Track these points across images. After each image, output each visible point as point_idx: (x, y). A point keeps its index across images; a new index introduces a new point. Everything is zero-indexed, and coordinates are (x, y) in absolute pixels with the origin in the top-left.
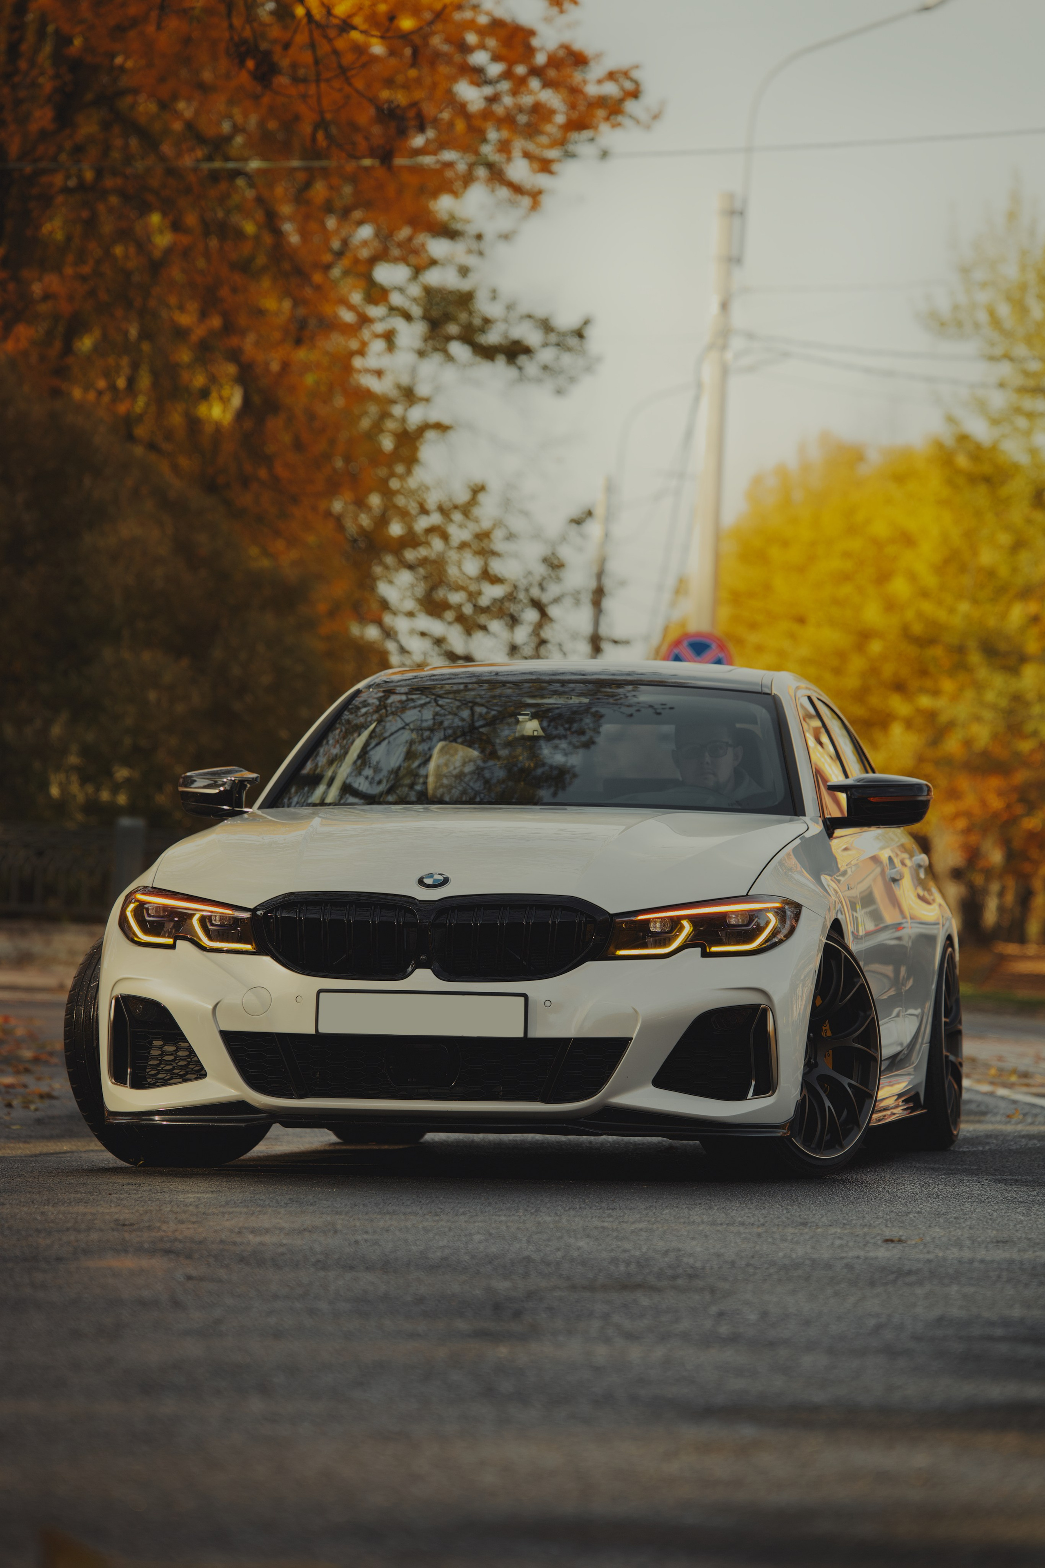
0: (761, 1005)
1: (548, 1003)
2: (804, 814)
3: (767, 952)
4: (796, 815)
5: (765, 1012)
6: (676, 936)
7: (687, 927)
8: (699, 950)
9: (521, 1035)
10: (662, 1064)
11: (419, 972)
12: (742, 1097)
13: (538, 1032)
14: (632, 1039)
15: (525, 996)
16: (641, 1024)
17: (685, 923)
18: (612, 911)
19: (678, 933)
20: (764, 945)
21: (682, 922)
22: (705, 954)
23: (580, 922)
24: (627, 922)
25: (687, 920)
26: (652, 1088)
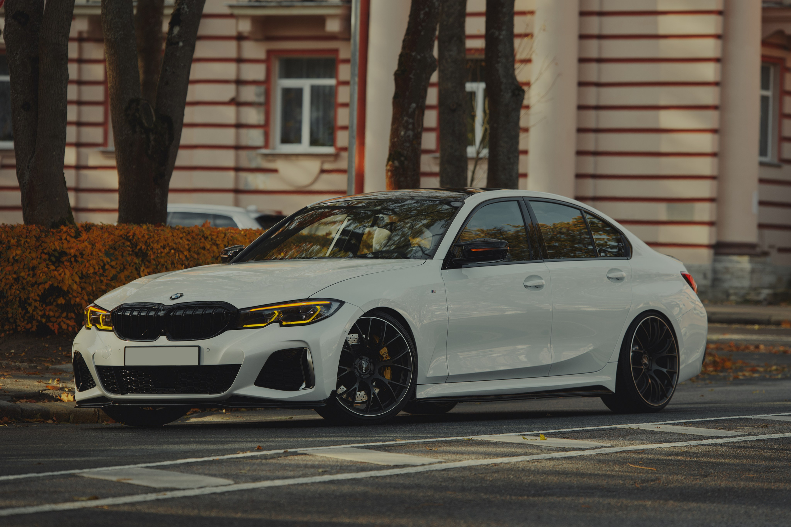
0: (302, 348)
1: (210, 349)
2: (432, 258)
5: (306, 350)
6: (272, 318)
7: (277, 314)
8: (279, 324)
9: (197, 364)
11: (161, 337)
13: (206, 362)
14: (241, 365)
15: (199, 347)
16: (245, 358)
18: (238, 308)
20: (313, 321)
21: (275, 311)
22: (281, 326)
23: (223, 313)
25: (277, 310)
26: (254, 386)
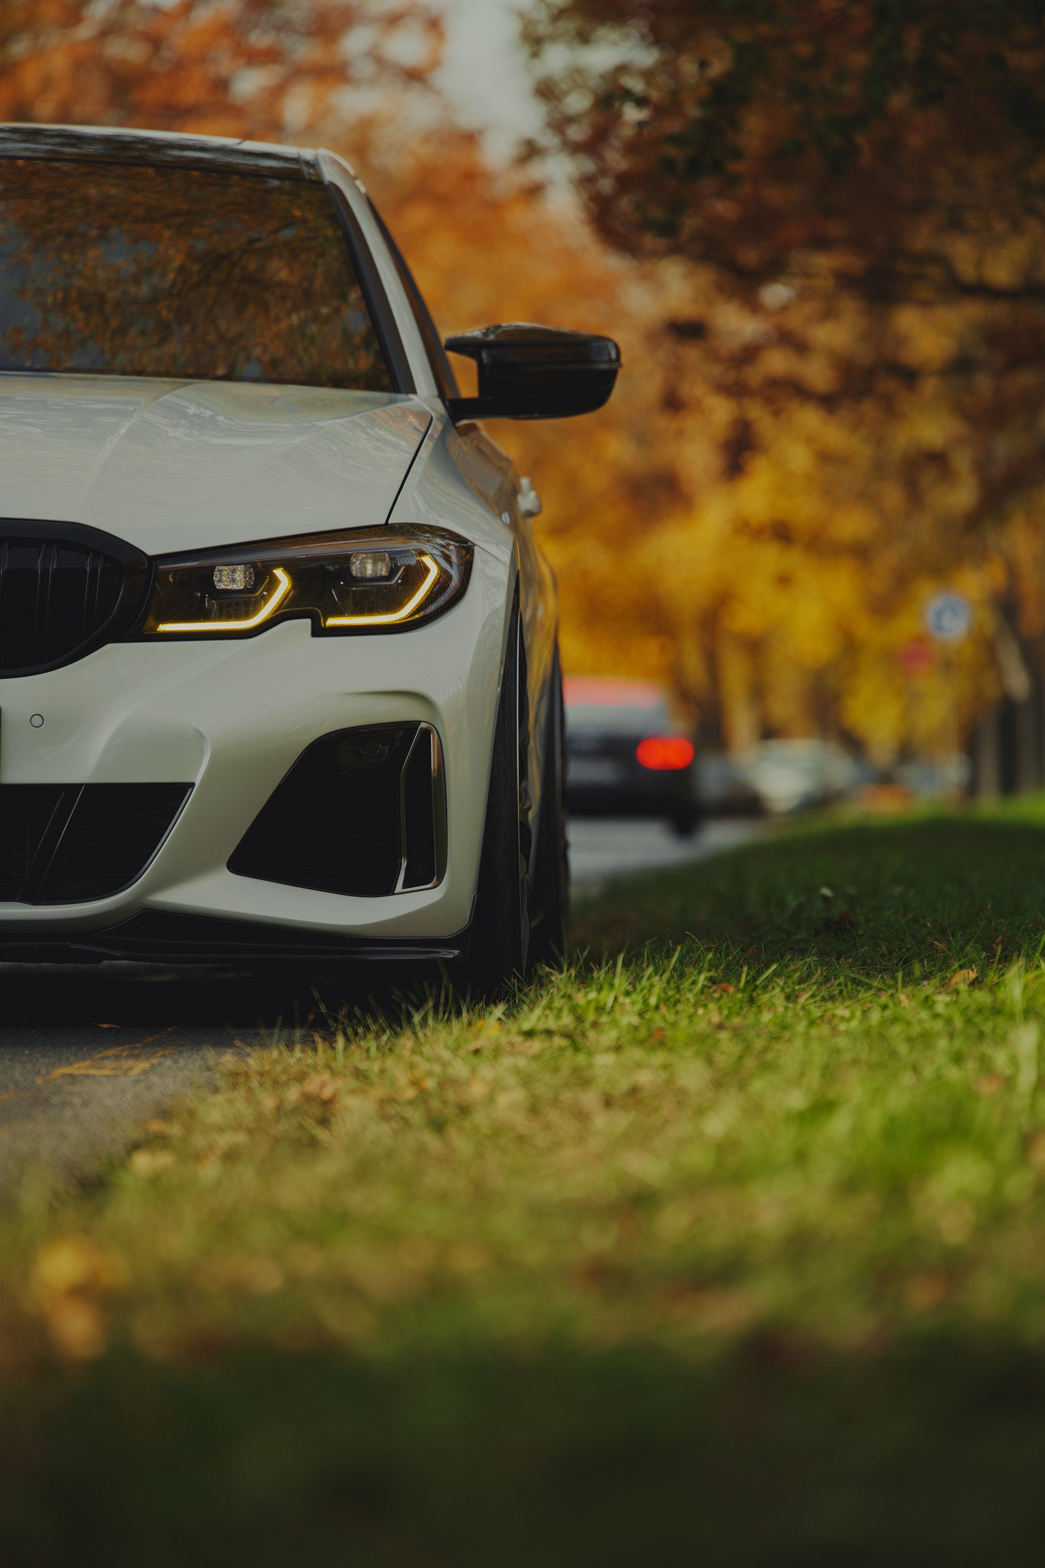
0: (420, 722)
1: (37, 721)
2: (414, 391)
3: (424, 627)
4: (399, 391)
5: (426, 733)
6: (265, 599)
7: (284, 581)
8: (308, 622)
10: (246, 830)
12: (387, 890)
13: (29, 770)
14: (192, 785)
16: (211, 759)
17: (279, 573)
18: (151, 551)
19: (265, 593)
20: (417, 616)
21: (275, 571)
22: (319, 631)
23: (94, 570)
24: (176, 572)
25: (282, 568)
26: (228, 874)
